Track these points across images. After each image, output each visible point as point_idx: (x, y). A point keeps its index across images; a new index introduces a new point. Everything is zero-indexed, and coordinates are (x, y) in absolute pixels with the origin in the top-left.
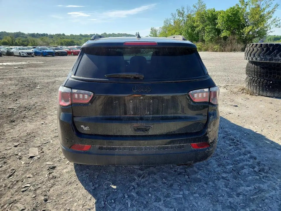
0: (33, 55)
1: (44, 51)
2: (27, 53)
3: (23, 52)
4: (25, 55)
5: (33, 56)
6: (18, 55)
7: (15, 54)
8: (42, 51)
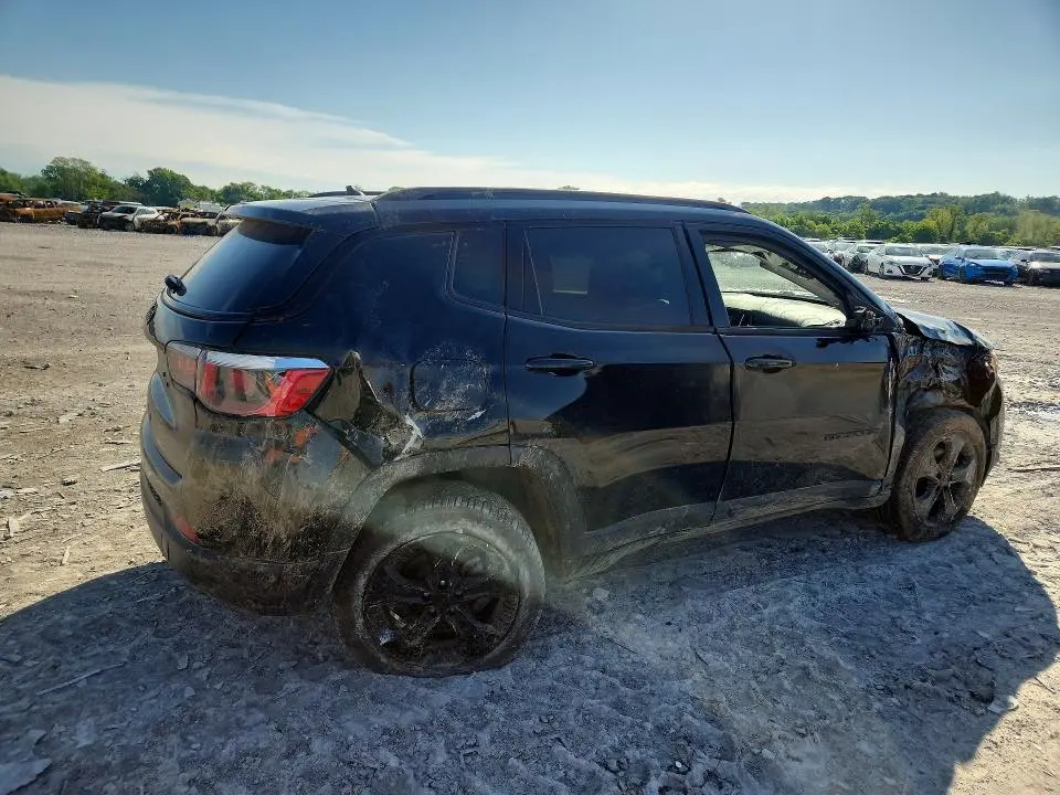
0: (925, 274)
1: (975, 261)
2: (905, 266)
3: (891, 263)
4: (897, 272)
5: (925, 279)
6: (876, 270)
7: (871, 269)
8: (965, 264)
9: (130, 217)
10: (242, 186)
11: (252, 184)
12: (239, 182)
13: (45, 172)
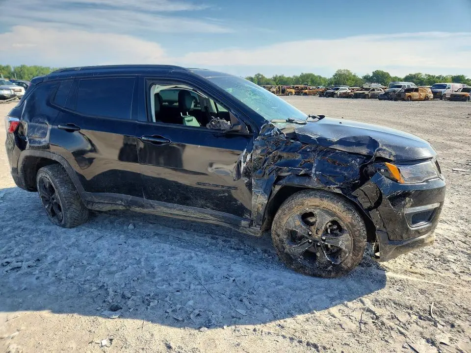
9: (336, 92)
10: (415, 75)
11: (420, 74)
12: (413, 73)
13: (334, 76)
